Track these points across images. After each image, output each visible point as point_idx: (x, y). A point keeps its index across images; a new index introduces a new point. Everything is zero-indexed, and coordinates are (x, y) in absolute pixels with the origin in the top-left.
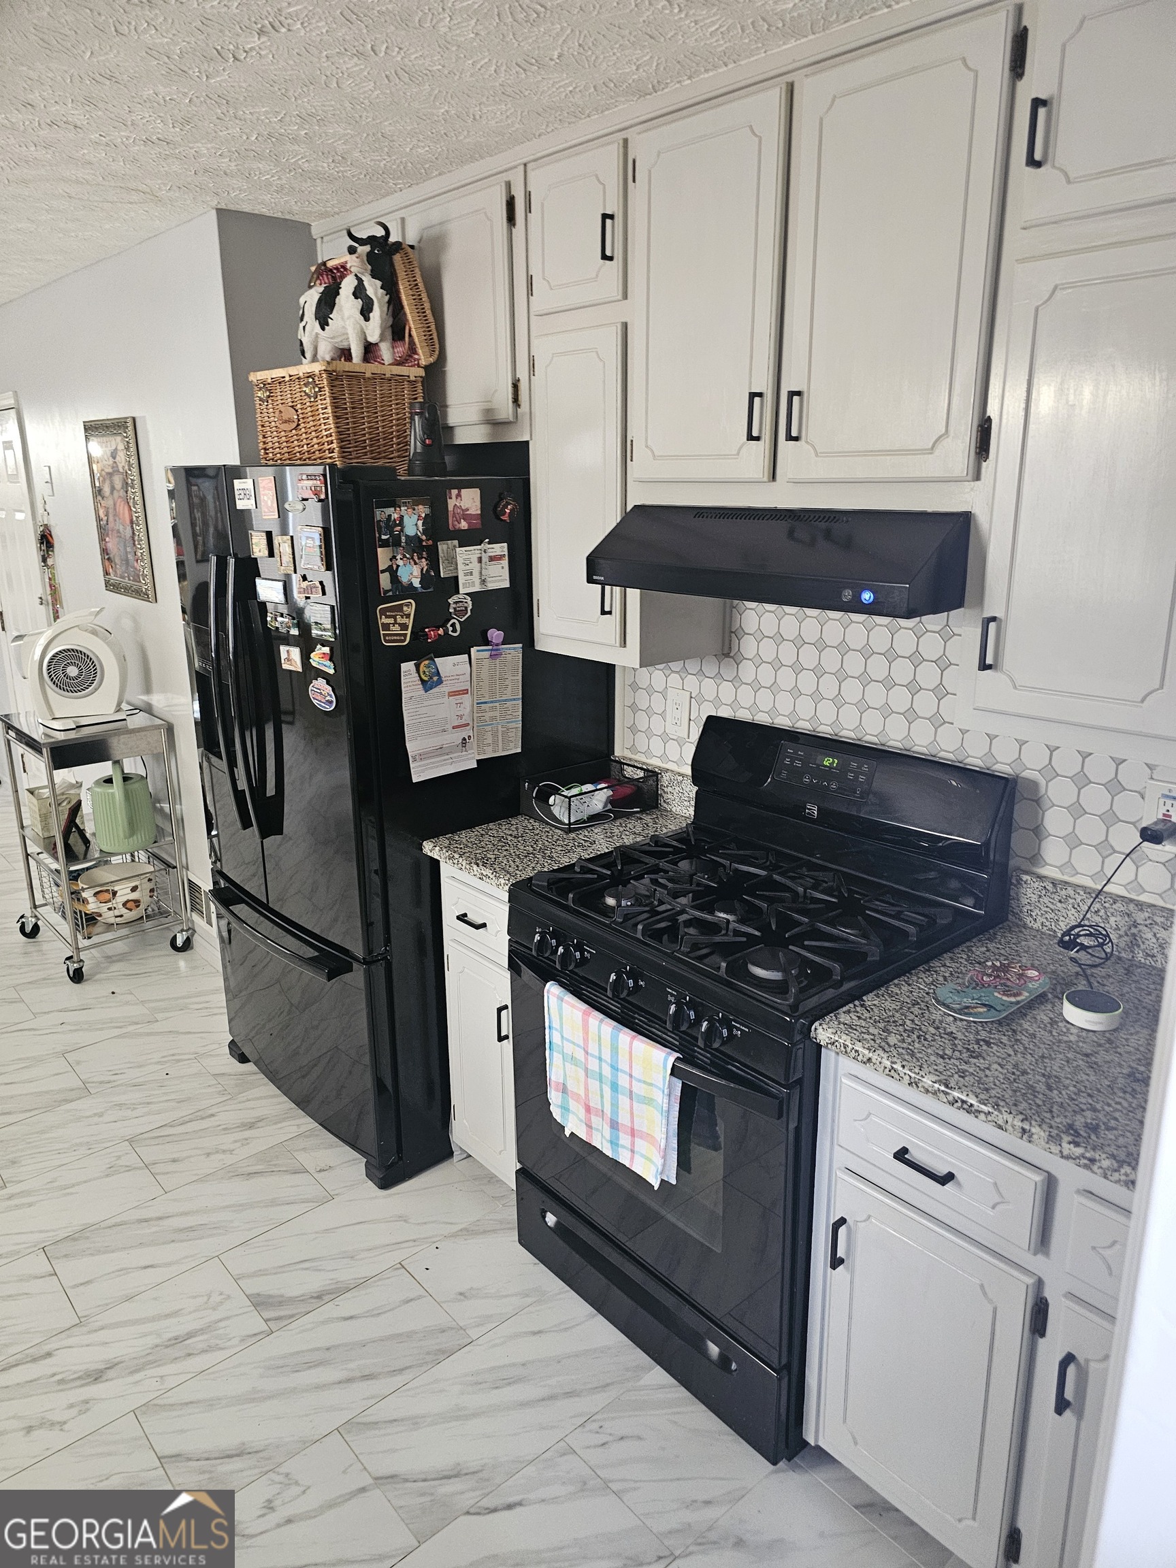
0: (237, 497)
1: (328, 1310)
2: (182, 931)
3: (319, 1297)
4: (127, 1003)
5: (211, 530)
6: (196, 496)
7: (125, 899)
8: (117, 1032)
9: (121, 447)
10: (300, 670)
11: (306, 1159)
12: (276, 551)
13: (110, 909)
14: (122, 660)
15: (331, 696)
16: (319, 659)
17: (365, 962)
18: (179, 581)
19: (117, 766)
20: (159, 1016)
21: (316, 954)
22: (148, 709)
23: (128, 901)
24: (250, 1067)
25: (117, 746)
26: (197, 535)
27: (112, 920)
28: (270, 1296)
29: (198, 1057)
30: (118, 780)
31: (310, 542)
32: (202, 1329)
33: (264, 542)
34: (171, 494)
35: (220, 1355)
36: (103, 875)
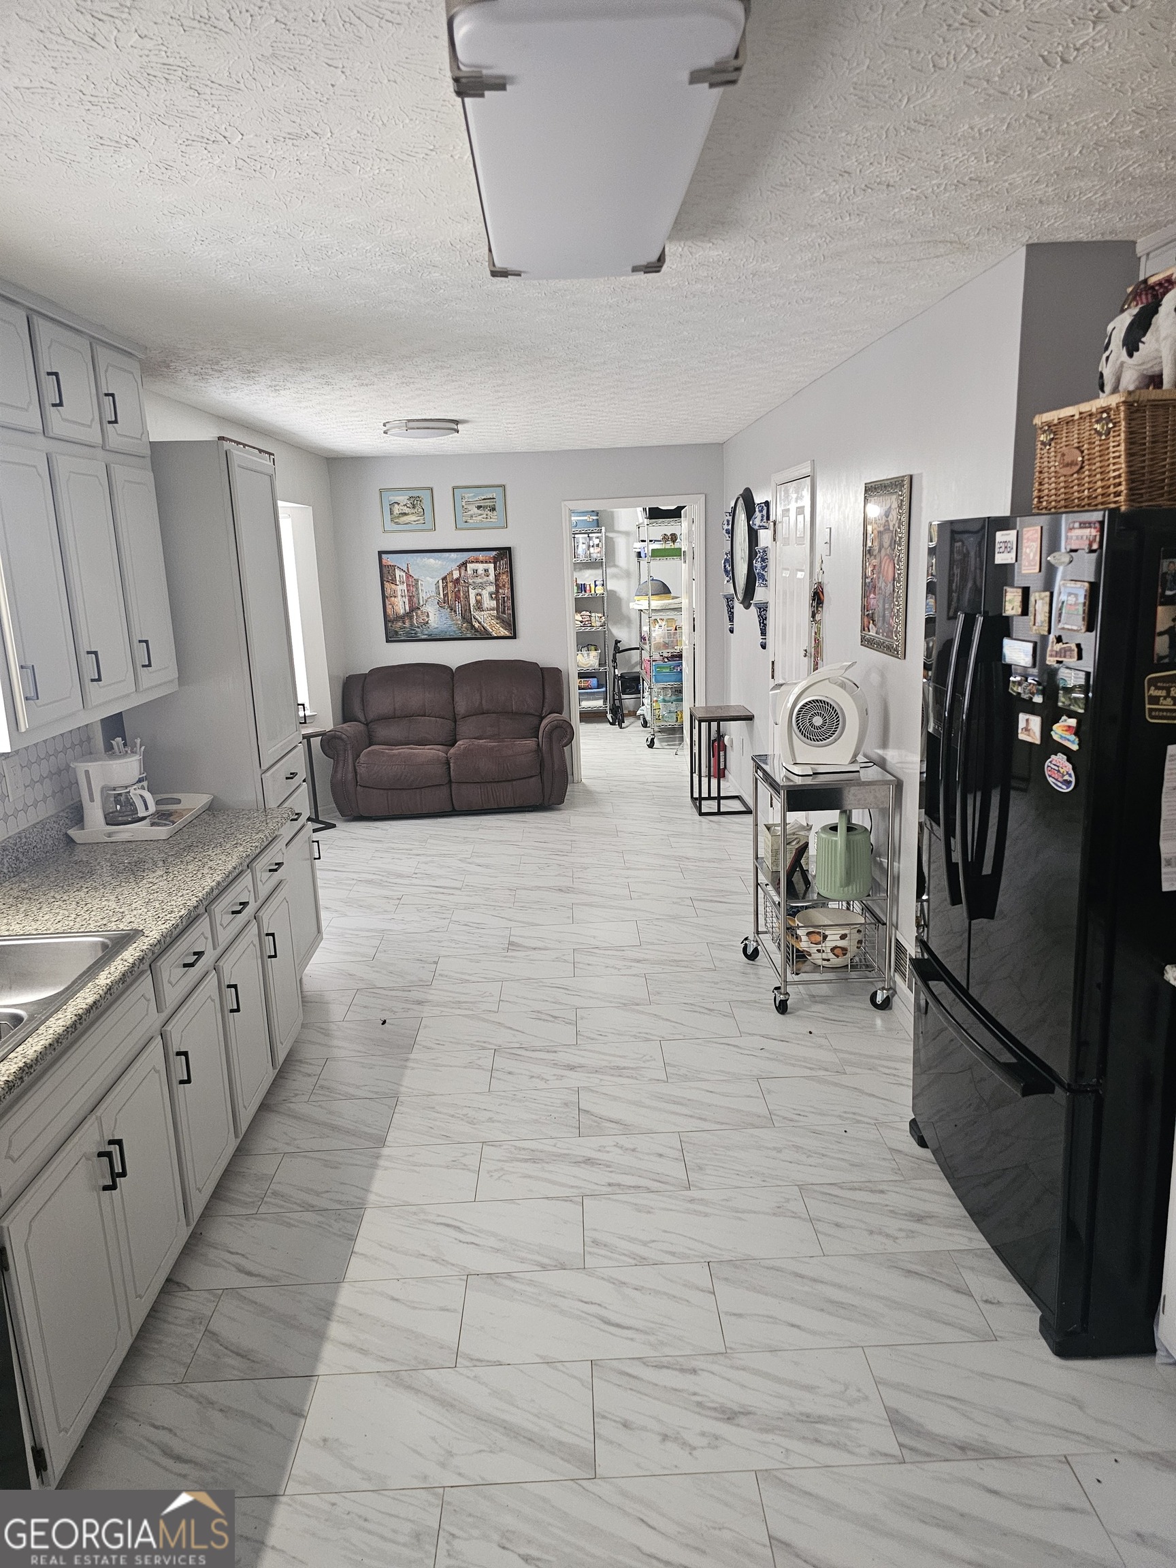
0: (997, 550)
1: (967, 1468)
2: (883, 989)
3: (962, 1449)
4: (821, 1046)
5: (970, 585)
6: (959, 552)
7: (833, 944)
8: (808, 1073)
9: (895, 505)
10: (1038, 742)
11: (973, 1281)
12: (1031, 609)
13: (819, 951)
14: (864, 713)
15: (1070, 776)
16: (1063, 731)
17: (1068, 1088)
18: (926, 637)
19: (844, 816)
20: (848, 1069)
21: (1014, 1060)
22: (882, 764)
23: (836, 947)
24: (927, 1153)
25: (850, 796)
26: (953, 592)
27: (820, 962)
28: (909, 1419)
29: (878, 1124)
30: (842, 829)
31: (1072, 600)
32: (834, 1420)
33: (1019, 599)
34: (932, 551)
35: (845, 1458)
36: (819, 916)
